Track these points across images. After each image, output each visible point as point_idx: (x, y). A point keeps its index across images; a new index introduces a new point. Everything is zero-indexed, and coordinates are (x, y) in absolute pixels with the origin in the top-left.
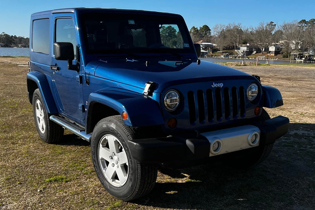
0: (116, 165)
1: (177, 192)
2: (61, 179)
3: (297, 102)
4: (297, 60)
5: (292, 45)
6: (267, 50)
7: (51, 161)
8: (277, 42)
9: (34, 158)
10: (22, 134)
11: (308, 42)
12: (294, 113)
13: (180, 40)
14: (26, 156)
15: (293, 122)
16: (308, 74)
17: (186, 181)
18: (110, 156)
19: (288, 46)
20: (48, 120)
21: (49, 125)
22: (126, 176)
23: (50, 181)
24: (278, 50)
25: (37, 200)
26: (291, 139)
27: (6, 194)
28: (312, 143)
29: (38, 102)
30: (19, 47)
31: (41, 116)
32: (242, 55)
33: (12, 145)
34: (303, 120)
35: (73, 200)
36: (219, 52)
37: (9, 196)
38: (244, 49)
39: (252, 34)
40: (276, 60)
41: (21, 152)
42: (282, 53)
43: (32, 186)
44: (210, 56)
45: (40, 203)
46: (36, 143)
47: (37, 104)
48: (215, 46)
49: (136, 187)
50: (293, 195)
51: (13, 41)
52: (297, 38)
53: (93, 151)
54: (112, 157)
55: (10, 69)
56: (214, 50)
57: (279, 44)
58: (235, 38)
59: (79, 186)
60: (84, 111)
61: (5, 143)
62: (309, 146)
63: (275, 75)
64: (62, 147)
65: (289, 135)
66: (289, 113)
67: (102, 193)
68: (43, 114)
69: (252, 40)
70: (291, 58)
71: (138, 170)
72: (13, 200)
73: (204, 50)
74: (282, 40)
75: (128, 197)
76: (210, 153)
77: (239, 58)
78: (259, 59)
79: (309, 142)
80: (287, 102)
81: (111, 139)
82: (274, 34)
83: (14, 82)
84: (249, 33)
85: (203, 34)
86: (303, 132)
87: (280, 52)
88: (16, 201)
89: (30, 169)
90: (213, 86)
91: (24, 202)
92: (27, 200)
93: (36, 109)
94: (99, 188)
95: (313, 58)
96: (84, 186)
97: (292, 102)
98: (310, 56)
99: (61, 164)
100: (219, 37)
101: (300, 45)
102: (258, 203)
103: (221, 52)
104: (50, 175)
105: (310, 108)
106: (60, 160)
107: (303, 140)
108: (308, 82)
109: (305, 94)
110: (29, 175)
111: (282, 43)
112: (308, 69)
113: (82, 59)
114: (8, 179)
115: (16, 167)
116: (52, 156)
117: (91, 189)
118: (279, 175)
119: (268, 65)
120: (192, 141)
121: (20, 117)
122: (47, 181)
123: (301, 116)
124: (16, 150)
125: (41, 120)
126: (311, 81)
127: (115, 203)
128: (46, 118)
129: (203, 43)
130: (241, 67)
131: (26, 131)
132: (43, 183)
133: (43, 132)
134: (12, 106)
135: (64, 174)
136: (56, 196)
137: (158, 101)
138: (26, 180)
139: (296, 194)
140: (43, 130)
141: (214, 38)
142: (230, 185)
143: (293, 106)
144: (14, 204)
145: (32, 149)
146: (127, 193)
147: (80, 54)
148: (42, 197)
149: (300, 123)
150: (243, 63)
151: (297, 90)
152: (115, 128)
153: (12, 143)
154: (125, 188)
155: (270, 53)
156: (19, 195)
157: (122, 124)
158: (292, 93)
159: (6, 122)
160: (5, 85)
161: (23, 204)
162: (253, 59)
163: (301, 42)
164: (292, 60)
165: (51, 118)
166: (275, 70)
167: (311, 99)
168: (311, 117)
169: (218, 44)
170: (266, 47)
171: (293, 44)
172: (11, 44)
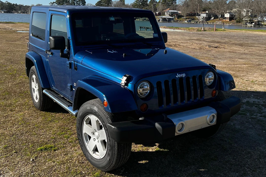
0: (97, 140)
1: (148, 161)
2: (50, 148)
3: (248, 69)
4: (248, 25)
5: (243, 12)
6: (223, 16)
7: (42, 129)
8: (231, 10)
9: (28, 126)
10: (19, 101)
11: (257, 10)
12: (246, 80)
13: (151, 8)
14: (22, 124)
15: (245, 90)
16: (257, 39)
17: (156, 149)
18: (92, 132)
19: (240, 14)
20: (42, 92)
21: (42, 96)
22: (105, 151)
23: (41, 150)
24: (232, 16)
25: (30, 170)
26: (244, 107)
27: (3, 163)
28: (262, 111)
29: (34, 76)
30: (19, 13)
31: (36, 88)
32: (202, 21)
33: (10, 113)
34: (254, 87)
35: (59, 170)
36: (183, 18)
37: (6, 165)
38: (204, 15)
39: (210, 4)
40: (231, 24)
41: (17, 119)
42: (236, 19)
43: (26, 155)
44: (175, 21)
45: (32, 172)
46: (31, 110)
47: (33, 78)
48: (179, 13)
49: (113, 161)
50: (246, 166)
51: (14, 8)
52: (248, 7)
53: (78, 126)
54: (93, 133)
55: (11, 35)
56: (179, 16)
57: (233, 11)
58: (196, 7)
59: (65, 155)
60: (72, 90)
61: (4, 110)
62: (259, 115)
63: (230, 41)
64: (52, 115)
65: (242, 103)
66: (242, 80)
67: (84, 162)
68: (37, 86)
69: (210, 9)
70: (243, 23)
71: (115, 147)
72: (10, 169)
73: (171, 16)
74: (235, 8)
75: (107, 168)
76: (175, 133)
77: (200, 23)
78: (217, 24)
79: (259, 110)
80: (240, 69)
81: (93, 118)
82: (228, 4)
83: (14, 49)
84: (208, 2)
85: (170, 3)
86: (254, 100)
87: (233, 18)
88: (12, 170)
89: (24, 137)
90: (177, 76)
91: (19, 171)
92: (21, 170)
93: (32, 82)
94: (82, 158)
95: (262, 23)
96: (69, 155)
97: (244, 69)
98: (259, 21)
99: (51, 132)
100: (183, 5)
101: (250, 12)
102: (217, 173)
103: (185, 18)
104: (41, 144)
105: (259, 76)
106: (50, 128)
107: (254, 108)
108: (257, 48)
109: (255, 61)
110: (24, 143)
111: (236, 11)
112: (257, 34)
113: (71, 50)
114: (5, 148)
115: (13, 135)
116: (44, 124)
117: (75, 158)
118: (234, 144)
119: (224, 30)
120: (160, 124)
121: (18, 84)
122: (39, 150)
123: (252, 84)
124: (14, 117)
125: (35, 91)
126: (260, 47)
127: (95, 173)
128: (40, 90)
129: (170, 11)
130: (201, 32)
131: (23, 98)
132: (35, 152)
133: (37, 101)
134: (11, 72)
135: (53, 142)
136: (46, 166)
137: (133, 91)
138: (21, 149)
139: (249, 165)
140: (36, 100)
141: (179, 7)
142: (193, 155)
143: (245, 73)
144: (10, 174)
145: (27, 116)
146: (106, 165)
147: (70, 46)
148: (34, 167)
149: (251, 91)
150: (203, 29)
151: (248, 57)
152: (97, 111)
153: (10, 110)
154: (104, 161)
155: (225, 19)
156: (14, 164)
157: (103, 108)
158: (244, 60)
159: (6, 89)
160: (7, 52)
161: (17, 174)
162: (212, 23)
163: (251, 10)
164: (244, 24)
165: (44, 91)
166: (230, 36)
167: (260, 67)
168: (260, 84)
169: (182, 11)
170: (222, 14)
171: (245, 12)
172: (13, 11)
